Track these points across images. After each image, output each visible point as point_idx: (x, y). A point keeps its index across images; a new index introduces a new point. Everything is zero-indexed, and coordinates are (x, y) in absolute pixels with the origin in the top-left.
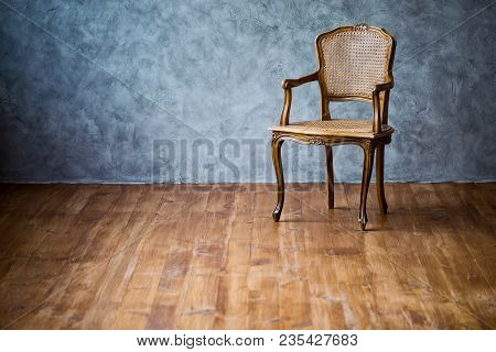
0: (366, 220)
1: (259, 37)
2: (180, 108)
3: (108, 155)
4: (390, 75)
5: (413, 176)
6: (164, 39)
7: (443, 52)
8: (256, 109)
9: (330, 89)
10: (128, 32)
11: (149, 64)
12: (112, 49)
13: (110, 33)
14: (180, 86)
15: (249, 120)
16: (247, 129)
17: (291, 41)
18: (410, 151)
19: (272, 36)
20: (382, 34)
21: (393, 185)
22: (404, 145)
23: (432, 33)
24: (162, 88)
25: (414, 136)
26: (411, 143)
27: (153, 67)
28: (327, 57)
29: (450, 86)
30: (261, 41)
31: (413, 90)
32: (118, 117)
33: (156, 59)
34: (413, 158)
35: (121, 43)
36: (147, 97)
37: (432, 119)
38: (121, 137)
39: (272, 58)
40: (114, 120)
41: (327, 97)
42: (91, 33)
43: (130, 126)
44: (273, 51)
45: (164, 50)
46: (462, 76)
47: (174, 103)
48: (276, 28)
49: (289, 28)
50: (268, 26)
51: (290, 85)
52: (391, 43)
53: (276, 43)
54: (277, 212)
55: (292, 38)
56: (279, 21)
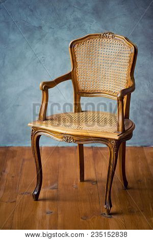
0: (111, 207)
4: (132, 78)
8: (25, 90)
9: (81, 87)
16: (18, 105)
17: (52, 38)
18: (144, 123)
19: (37, 35)
20: (125, 42)
25: (147, 112)
26: (145, 116)
28: (78, 60)
34: (146, 128)
39: (37, 52)
41: (79, 93)
44: (37, 46)
48: (40, 27)
49: (51, 28)
50: (34, 27)
51: (47, 86)
52: (133, 51)
53: (40, 39)
54: (36, 193)
55: (53, 36)
56: (43, 22)
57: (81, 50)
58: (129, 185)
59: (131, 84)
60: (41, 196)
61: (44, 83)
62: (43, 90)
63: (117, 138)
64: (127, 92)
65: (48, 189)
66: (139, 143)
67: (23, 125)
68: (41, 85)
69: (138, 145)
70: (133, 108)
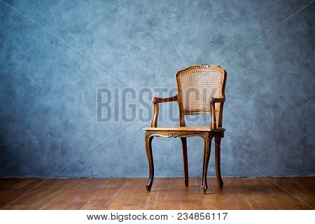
0: (207, 187)
2: (92, 128)
3: (45, 159)
4: (223, 94)
6: (82, 83)
7: (263, 91)
9: (184, 107)
10: (59, 79)
11: (72, 100)
12: (48, 90)
13: (48, 80)
14: (92, 115)
19: (151, 82)
20: (218, 69)
21: (231, 178)
22: (238, 153)
23: (255, 79)
24: (80, 116)
25: (244, 147)
27: (75, 101)
29: (267, 113)
31: (244, 117)
32: (52, 135)
33: (77, 97)
35: (54, 87)
36: (71, 121)
37: (257, 136)
38: (54, 147)
40: (49, 136)
41: (184, 112)
42: (36, 80)
43: (60, 140)
45: (82, 91)
46: (275, 107)
47: (88, 126)
48: (154, 76)
49: (163, 76)
50: (149, 75)
51: (158, 101)
54: (149, 184)
56: (156, 71)
57: (184, 79)
59: (222, 97)
61: (155, 98)
62: (155, 104)
63: (209, 130)
68: (153, 99)
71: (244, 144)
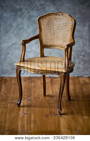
0: (61, 110)
1: (13, 14)
5: (80, 74)
8: (12, 45)
9: (44, 43)
15: (9, 50)
17: (27, 15)
18: (79, 63)
19: (19, 14)
20: (69, 17)
25: (81, 57)
26: (80, 60)
28: (43, 27)
30: (14, 15)
34: (80, 66)
37: (89, 50)
39: (19, 23)
41: (43, 46)
44: (19, 20)
48: (21, 9)
49: (27, 10)
50: (18, 9)
51: (25, 42)
52: (74, 22)
53: (21, 16)
54: (19, 103)
55: (28, 14)
56: (22, 6)
57: (44, 22)
58: (72, 98)
59: (72, 41)
60: (22, 104)
61: (23, 41)
62: (23, 45)
63: (64, 71)
64: (70, 46)
65: (25, 101)
66: (76, 75)
67: (11, 64)
68: (21, 41)
69: (76, 76)
70: (73, 55)
71: (81, 55)
